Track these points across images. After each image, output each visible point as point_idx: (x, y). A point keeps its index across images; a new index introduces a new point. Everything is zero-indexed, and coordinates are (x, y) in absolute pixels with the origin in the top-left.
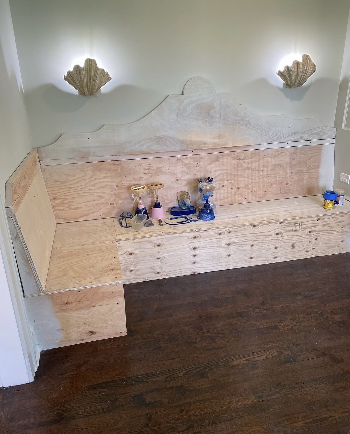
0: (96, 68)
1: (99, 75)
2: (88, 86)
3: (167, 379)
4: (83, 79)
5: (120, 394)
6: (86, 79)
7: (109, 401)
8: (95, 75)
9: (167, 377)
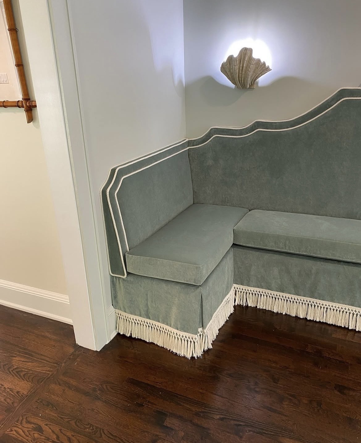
0: (251, 58)
1: (253, 66)
2: (240, 78)
3: (199, 413)
4: (235, 71)
5: (149, 402)
6: (237, 71)
7: (136, 402)
8: (248, 66)
9: (202, 411)
